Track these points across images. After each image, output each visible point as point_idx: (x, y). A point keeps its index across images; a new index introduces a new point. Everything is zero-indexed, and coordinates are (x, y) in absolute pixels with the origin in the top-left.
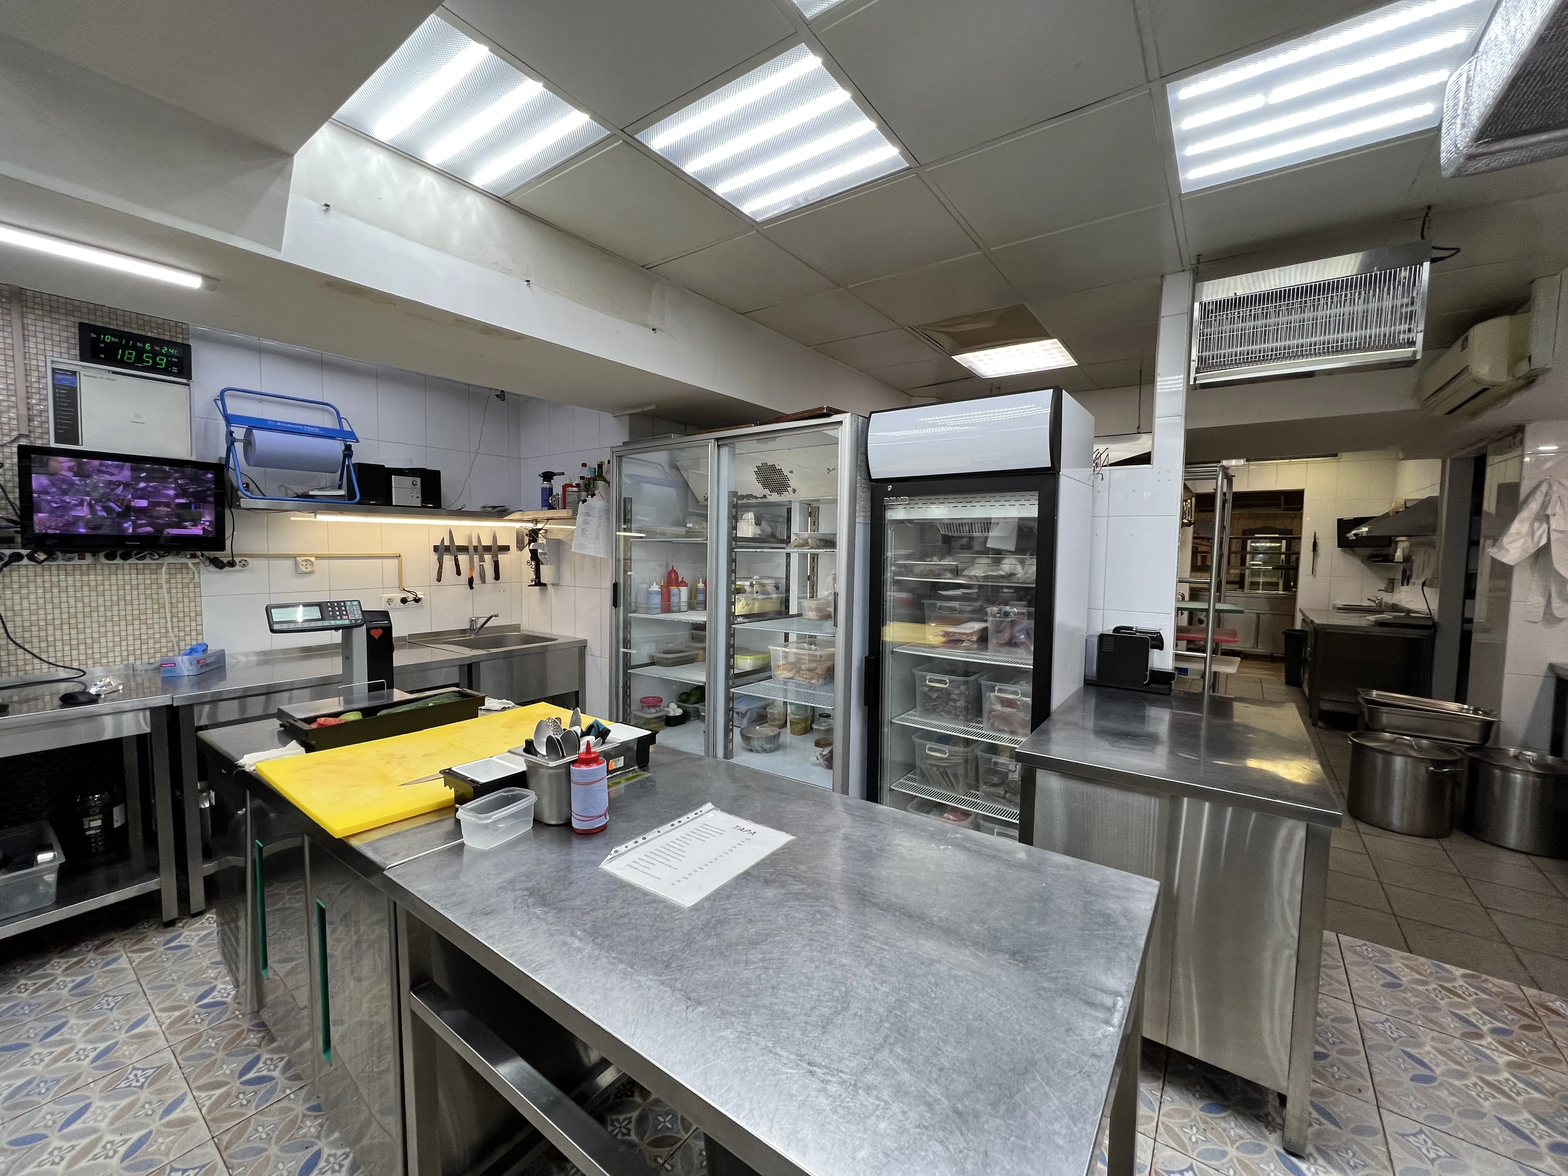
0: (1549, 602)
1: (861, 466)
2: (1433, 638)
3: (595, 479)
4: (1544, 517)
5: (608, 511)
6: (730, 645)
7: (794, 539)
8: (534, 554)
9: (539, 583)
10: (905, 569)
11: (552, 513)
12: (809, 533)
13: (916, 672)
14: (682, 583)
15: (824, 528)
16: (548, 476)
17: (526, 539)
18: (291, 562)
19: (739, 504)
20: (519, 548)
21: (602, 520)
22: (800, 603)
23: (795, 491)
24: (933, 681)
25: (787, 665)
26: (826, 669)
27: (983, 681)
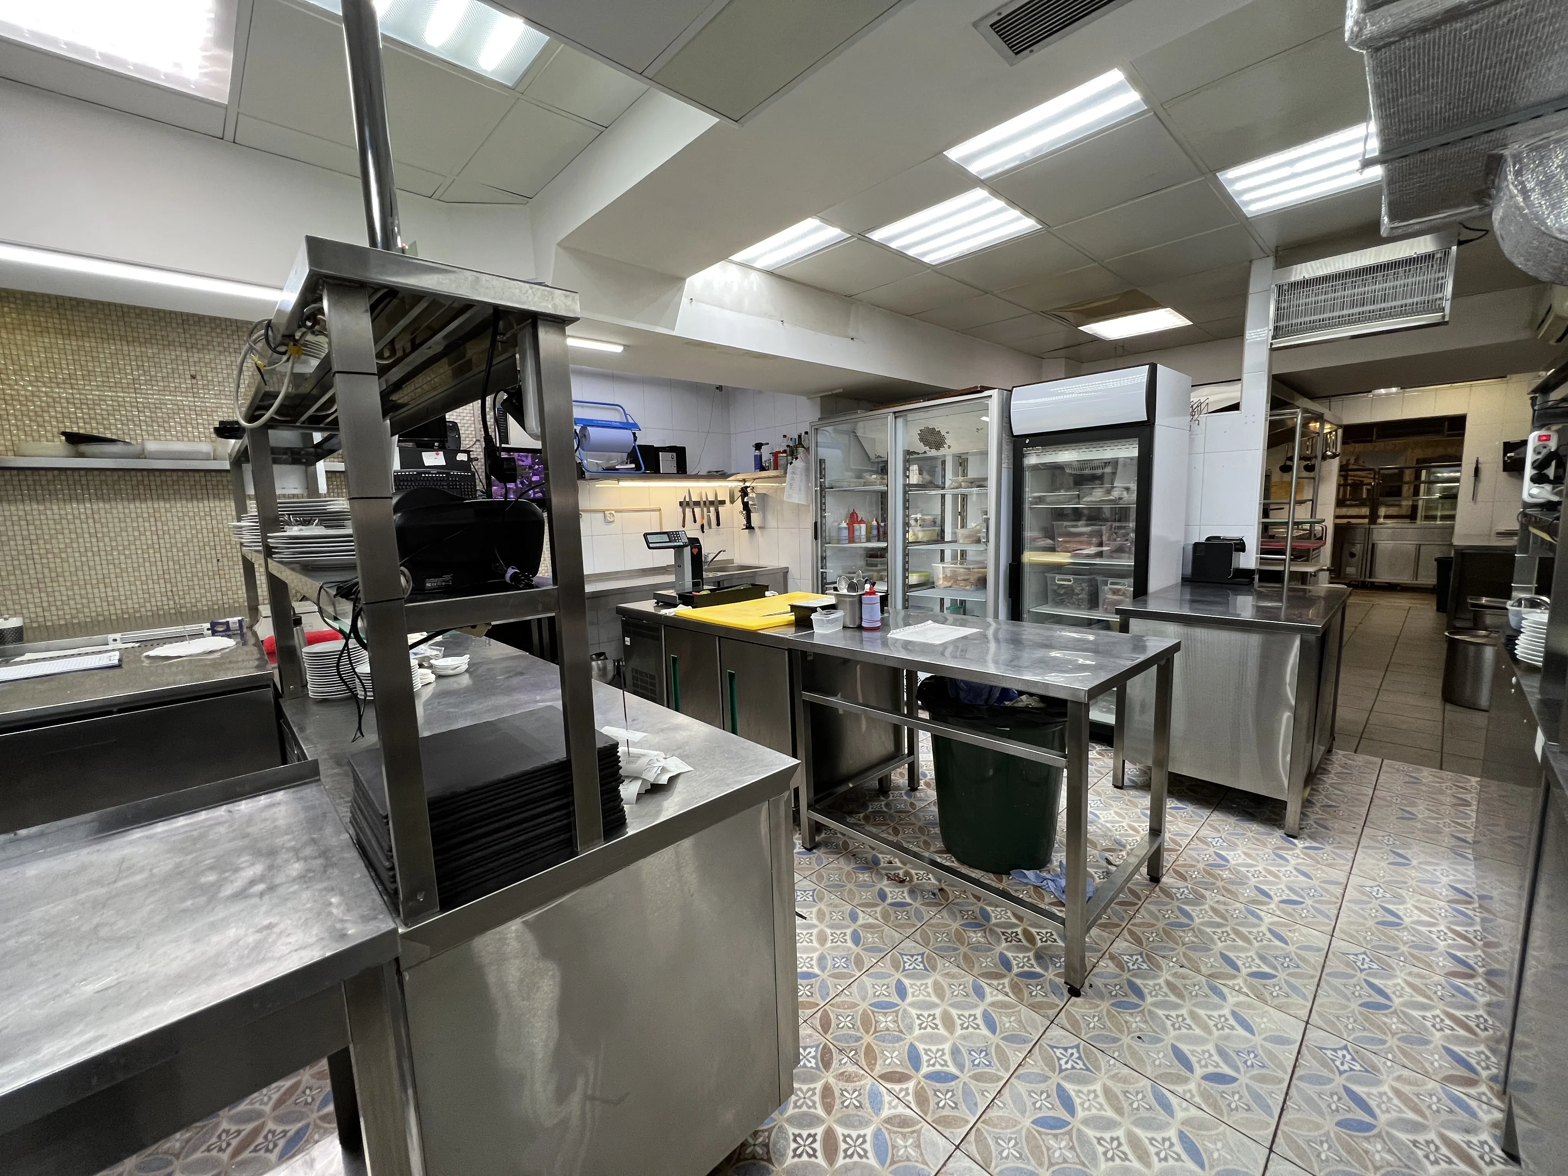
1: (1005, 427)
3: (796, 447)
5: (807, 470)
6: (905, 562)
7: (948, 483)
8: (746, 506)
9: (749, 527)
10: (1040, 500)
11: (764, 474)
12: (960, 479)
13: (1049, 575)
14: (862, 522)
15: (972, 474)
16: (758, 446)
17: (738, 494)
18: (602, 515)
19: (910, 457)
20: (732, 501)
21: (804, 477)
22: (954, 534)
23: (949, 447)
24: (1059, 580)
25: (945, 578)
26: (979, 579)
27: (1099, 578)
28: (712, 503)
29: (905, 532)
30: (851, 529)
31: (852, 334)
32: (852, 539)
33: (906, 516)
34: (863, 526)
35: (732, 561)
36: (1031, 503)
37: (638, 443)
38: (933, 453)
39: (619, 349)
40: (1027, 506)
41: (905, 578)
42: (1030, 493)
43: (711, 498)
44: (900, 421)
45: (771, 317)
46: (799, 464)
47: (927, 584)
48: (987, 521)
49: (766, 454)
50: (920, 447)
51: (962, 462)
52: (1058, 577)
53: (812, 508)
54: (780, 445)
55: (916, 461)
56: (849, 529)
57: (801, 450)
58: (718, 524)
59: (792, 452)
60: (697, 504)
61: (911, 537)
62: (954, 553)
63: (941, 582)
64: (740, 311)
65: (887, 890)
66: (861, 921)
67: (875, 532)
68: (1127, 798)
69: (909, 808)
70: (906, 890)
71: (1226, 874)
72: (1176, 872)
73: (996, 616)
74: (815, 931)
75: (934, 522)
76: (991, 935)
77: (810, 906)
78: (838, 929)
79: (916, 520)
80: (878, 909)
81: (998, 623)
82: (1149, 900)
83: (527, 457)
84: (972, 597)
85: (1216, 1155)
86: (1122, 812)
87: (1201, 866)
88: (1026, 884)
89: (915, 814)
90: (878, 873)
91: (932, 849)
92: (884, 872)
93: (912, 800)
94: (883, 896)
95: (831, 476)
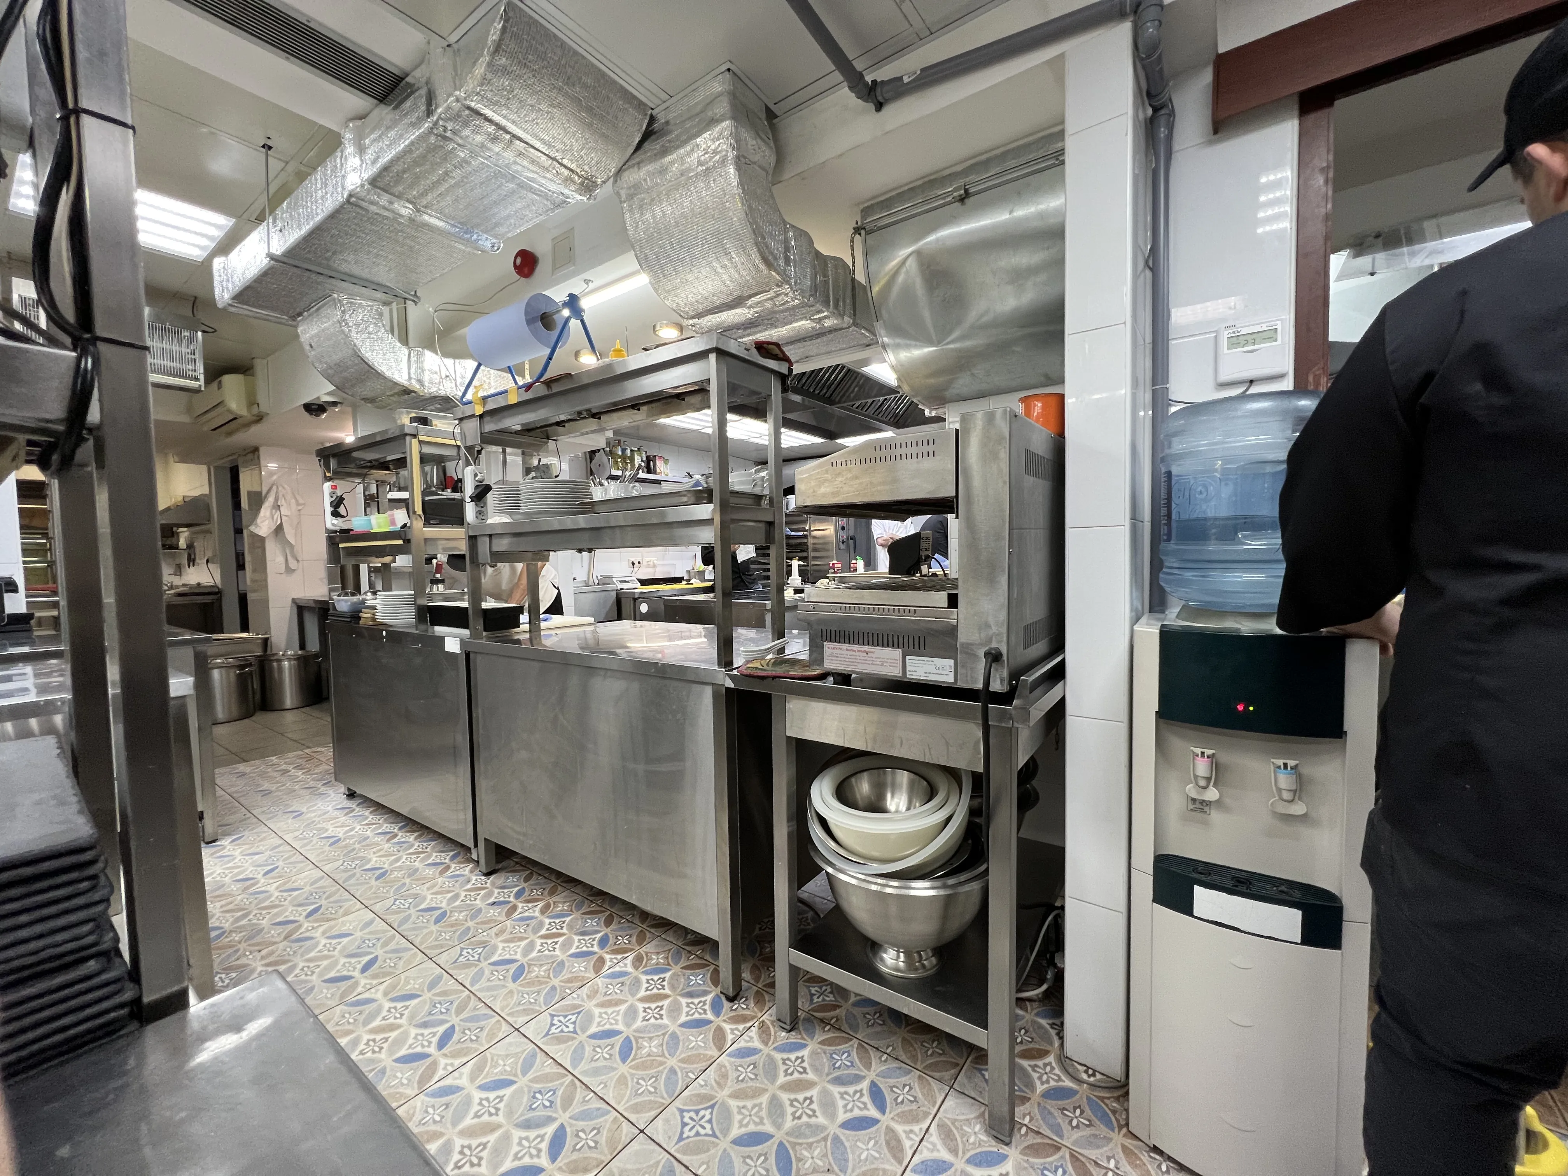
0: (286, 560)
2: (220, 600)
4: (277, 507)
85: (508, 1068)
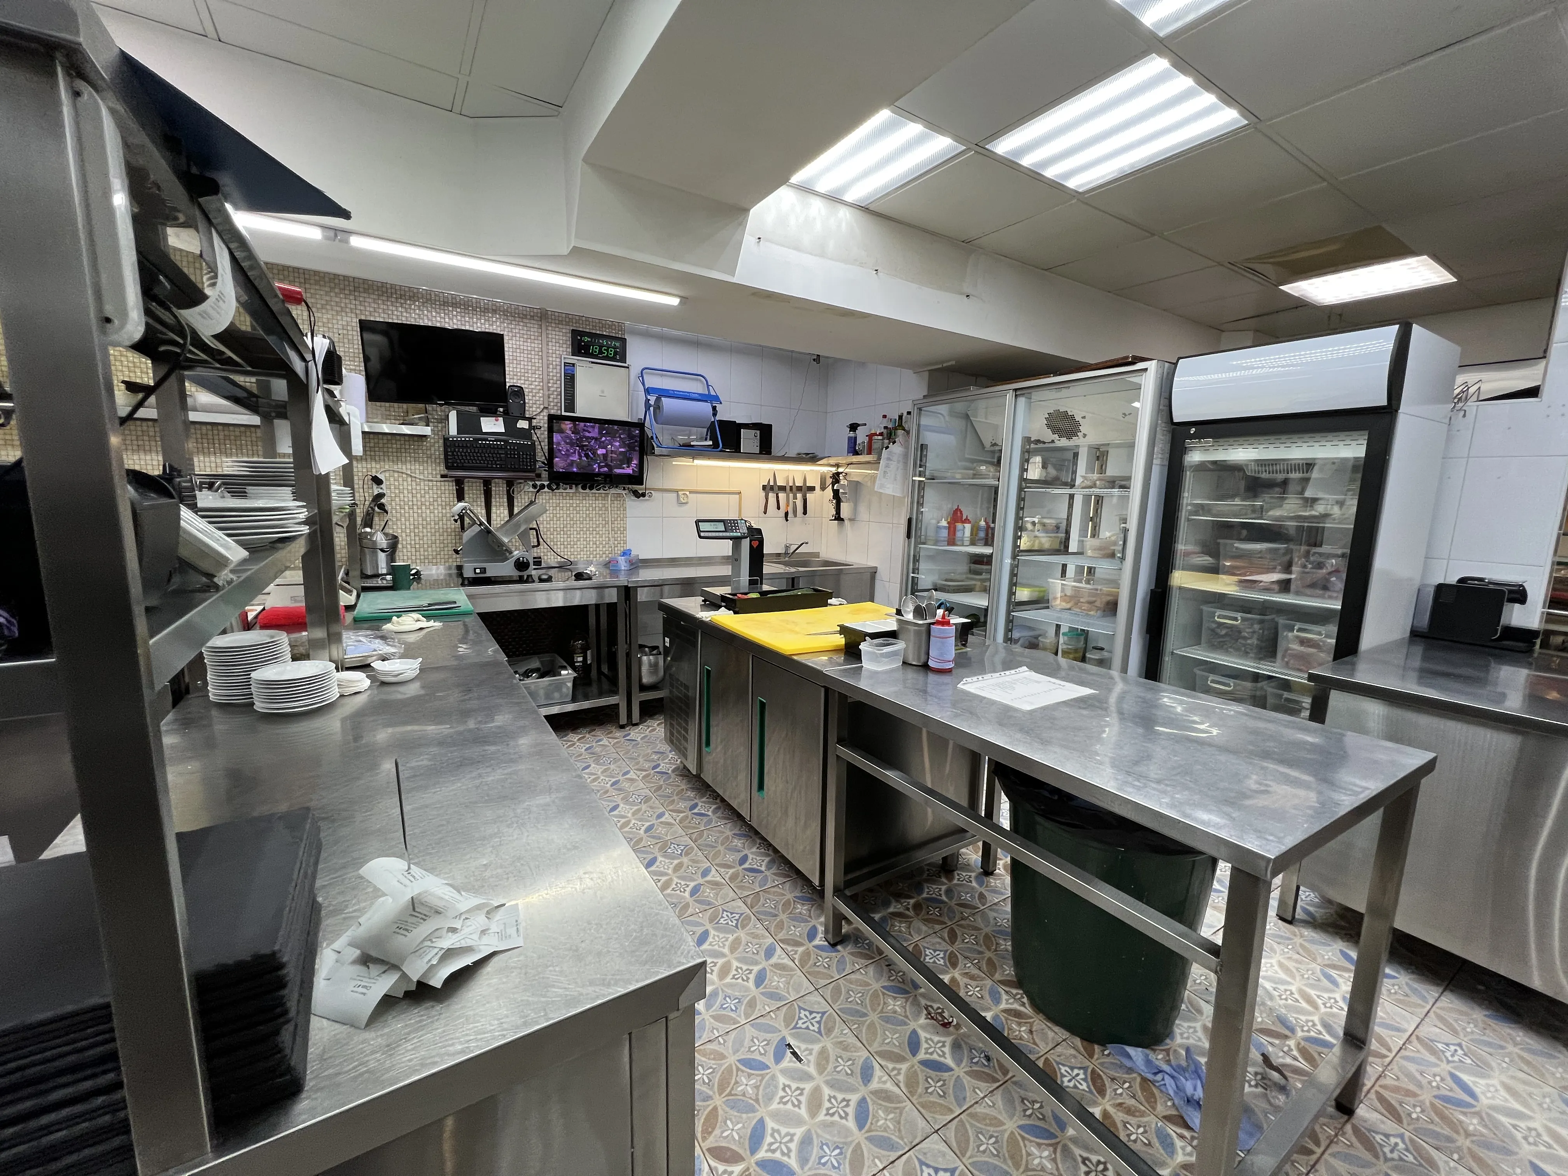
1: (1163, 411)
3: (896, 429)
5: (906, 456)
6: (1013, 575)
7: (1079, 481)
8: (836, 493)
9: (838, 518)
10: (1201, 509)
11: (855, 459)
12: (1096, 476)
13: (1205, 608)
14: (967, 521)
15: (1112, 470)
16: (853, 427)
17: (829, 481)
18: (675, 495)
19: (1030, 448)
20: (823, 488)
21: (901, 465)
22: (1081, 542)
23: (1085, 436)
24: (1223, 617)
25: (1065, 597)
26: (1108, 603)
27: (1282, 621)
28: (799, 489)
29: (1017, 538)
30: (952, 529)
31: (969, 291)
32: (952, 541)
33: (1018, 518)
34: (968, 527)
35: (817, 555)
36: (1191, 513)
37: (718, 418)
38: (1063, 442)
39: (674, 301)
40: (1183, 515)
41: (1011, 593)
42: (1189, 498)
43: (799, 483)
44: (1022, 401)
45: (861, 265)
46: (896, 449)
47: (1041, 602)
48: (1126, 531)
49: (861, 436)
50: (1048, 435)
51: (1100, 455)
52: (1219, 612)
53: (907, 501)
54: (877, 425)
55: (1036, 452)
56: (949, 528)
57: (900, 432)
58: (805, 513)
59: (890, 435)
60: (782, 488)
61: (1024, 543)
62: (1080, 569)
63: (1058, 602)
64: (822, 255)
65: (923, 1035)
66: (874, 1085)
67: (982, 534)
68: (1298, 940)
69: (977, 902)
70: (949, 1040)
71: (1473, 1124)
72: (1381, 1099)
73: (1124, 670)
74: (808, 1087)
75: (1058, 528)
76: (1064, 1161)
77: (813, 1041)
78: (840, 1090)
79: (1034, 524)
80: (904, 1067)
81: (1125, 680)
82: (1334, 1149)
83: (593, 427)
84: (1098, 627)
86: (1291, 965)
87: (1426, 1097)
88: (1130, 1070)
89: (983, 913)
90: (916, 1003)
91: (998, 976)
92: (923, 1002)
93: (983, 890)
94: (914, 1045)
95: (933, 463)
